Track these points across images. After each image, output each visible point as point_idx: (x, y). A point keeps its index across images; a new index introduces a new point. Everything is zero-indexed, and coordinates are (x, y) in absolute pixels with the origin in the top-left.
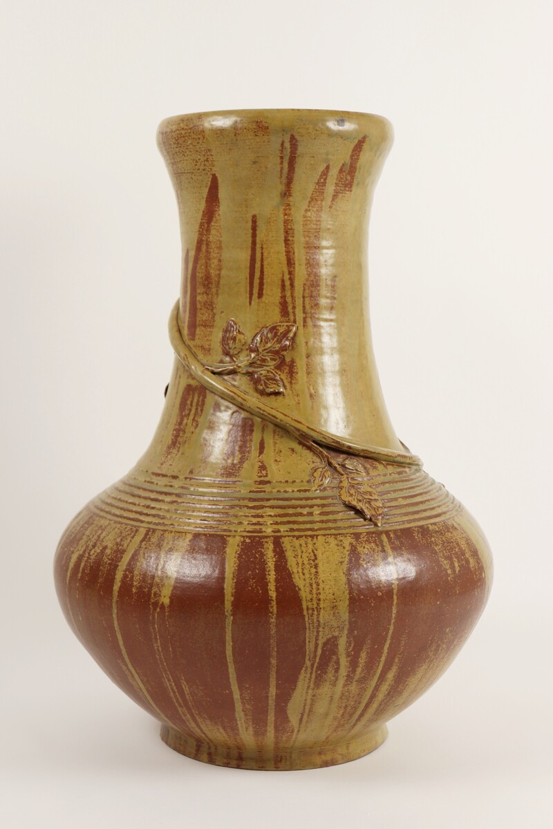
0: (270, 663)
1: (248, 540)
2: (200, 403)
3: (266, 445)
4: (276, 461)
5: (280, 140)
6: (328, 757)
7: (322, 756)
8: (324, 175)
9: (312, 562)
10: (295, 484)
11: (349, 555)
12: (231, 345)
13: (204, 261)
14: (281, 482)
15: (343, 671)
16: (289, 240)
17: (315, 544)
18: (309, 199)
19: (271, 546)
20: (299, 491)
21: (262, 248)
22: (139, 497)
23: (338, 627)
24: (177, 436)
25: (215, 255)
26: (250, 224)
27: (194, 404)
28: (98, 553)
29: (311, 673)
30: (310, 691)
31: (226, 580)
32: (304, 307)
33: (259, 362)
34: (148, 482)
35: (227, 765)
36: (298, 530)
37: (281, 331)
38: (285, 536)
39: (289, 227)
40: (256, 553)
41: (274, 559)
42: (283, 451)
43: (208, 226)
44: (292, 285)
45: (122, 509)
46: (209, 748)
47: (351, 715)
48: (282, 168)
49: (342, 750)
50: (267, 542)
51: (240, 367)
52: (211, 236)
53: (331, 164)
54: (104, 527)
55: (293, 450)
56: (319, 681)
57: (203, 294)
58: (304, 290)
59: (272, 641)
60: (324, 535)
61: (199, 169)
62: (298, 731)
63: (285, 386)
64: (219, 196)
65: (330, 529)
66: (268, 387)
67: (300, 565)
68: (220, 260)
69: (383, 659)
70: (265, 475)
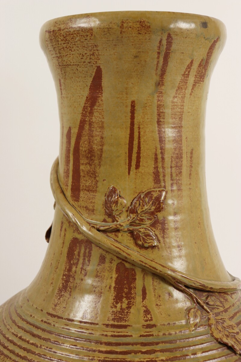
2: (87, 254)
3: (147, 292)
4: (157, 305)
5: (159, 39)
8: (189, 68)
10: (176, 325)
12: (113, 208)
13: (87, 137)
14: (164, 325)
16: (161, 121)
18: (177, 88)
21: (139, 128)
22: (39, 337)
24: (67, 281)
25: (97, 133)
26: (129, 108)
27: (81, 255)
32: (171, 175)
33: (137, 222)
34: (45, 322)
37: (155, 196)
39: (161, 111)
42: (161, 295)
43: (91, 109)
44: (163, 158)
48: (158, 62)
51: (122, 226)
52: (94, 118)
53: (194, 59)
57: (86, 164)
58: (172, 161)
61: (84, 62)
63: (159, 241)
64: (103, 85)
66: (146, 242)
68: (102, 138)
70: (150, 318)
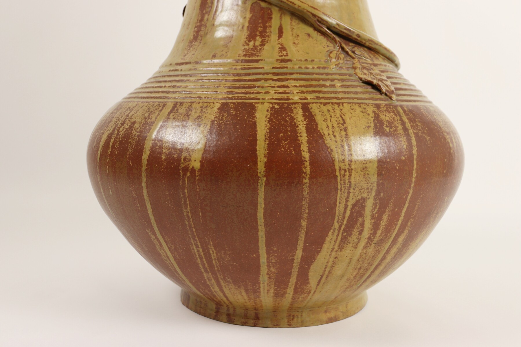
0: (300, 225)
1: (276, 106)
3: (284, 30)
4: (294, 43)
6: (332, 315)
7: (328, 314)
9: (341, 126)
10: (314, 62)
11: (374, 121)
14: (301, 60)
15: (366, 234)
17: (341, 110)
19: (300, 112)
20: (319, 68)
22: (165, 81)
23: (368, 188)
24: (198, 32)
28: (127, 129)
29: (338, 235)
30: (334, 254)
31: (258, 142)
34: (172, 71)
35: (245, 324)
36: (323, 98)
38: (313, 103)
40: (286, 117)
41: (305, 123)
42: (300, 35)
45: (148, 92)
46: (228, 310)
47: (361, 277)
49: (342, 308)
50: (295, 108)
54: (132, 108)
55: (309, 35)
56: (343, 242)
59: (304, 202)
60: (349, 103)
62: (315, 292)
65: (353, 99)
67: (330, 128)
69: (400, 222)
70: (285, 54)
